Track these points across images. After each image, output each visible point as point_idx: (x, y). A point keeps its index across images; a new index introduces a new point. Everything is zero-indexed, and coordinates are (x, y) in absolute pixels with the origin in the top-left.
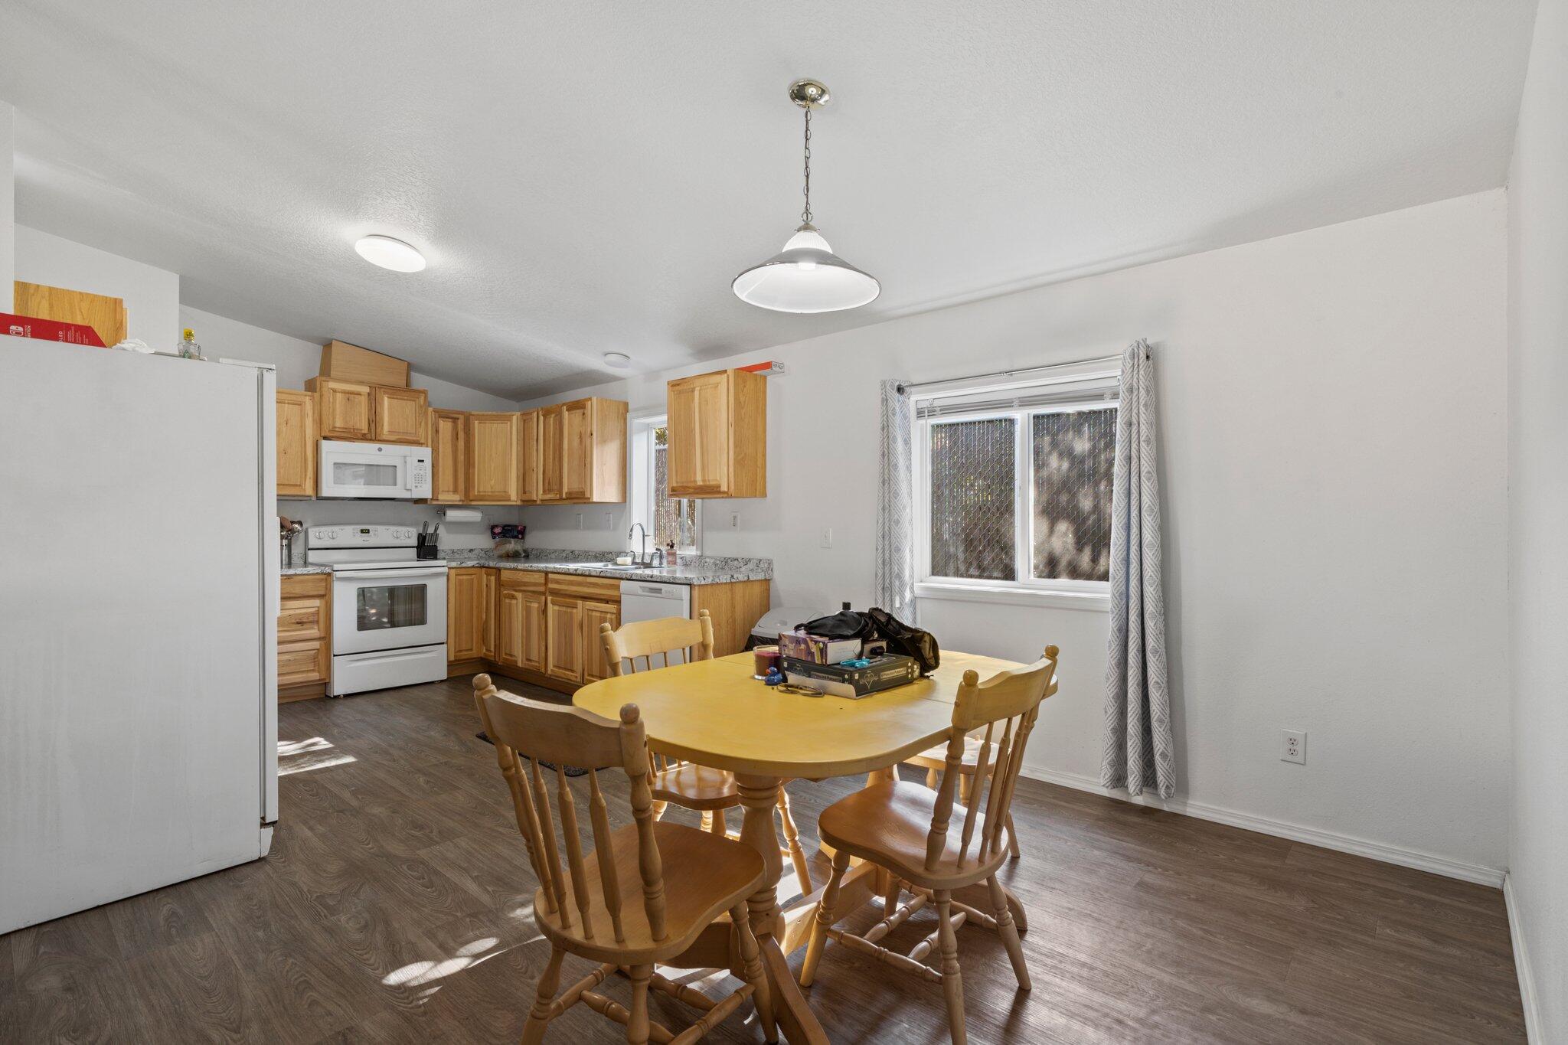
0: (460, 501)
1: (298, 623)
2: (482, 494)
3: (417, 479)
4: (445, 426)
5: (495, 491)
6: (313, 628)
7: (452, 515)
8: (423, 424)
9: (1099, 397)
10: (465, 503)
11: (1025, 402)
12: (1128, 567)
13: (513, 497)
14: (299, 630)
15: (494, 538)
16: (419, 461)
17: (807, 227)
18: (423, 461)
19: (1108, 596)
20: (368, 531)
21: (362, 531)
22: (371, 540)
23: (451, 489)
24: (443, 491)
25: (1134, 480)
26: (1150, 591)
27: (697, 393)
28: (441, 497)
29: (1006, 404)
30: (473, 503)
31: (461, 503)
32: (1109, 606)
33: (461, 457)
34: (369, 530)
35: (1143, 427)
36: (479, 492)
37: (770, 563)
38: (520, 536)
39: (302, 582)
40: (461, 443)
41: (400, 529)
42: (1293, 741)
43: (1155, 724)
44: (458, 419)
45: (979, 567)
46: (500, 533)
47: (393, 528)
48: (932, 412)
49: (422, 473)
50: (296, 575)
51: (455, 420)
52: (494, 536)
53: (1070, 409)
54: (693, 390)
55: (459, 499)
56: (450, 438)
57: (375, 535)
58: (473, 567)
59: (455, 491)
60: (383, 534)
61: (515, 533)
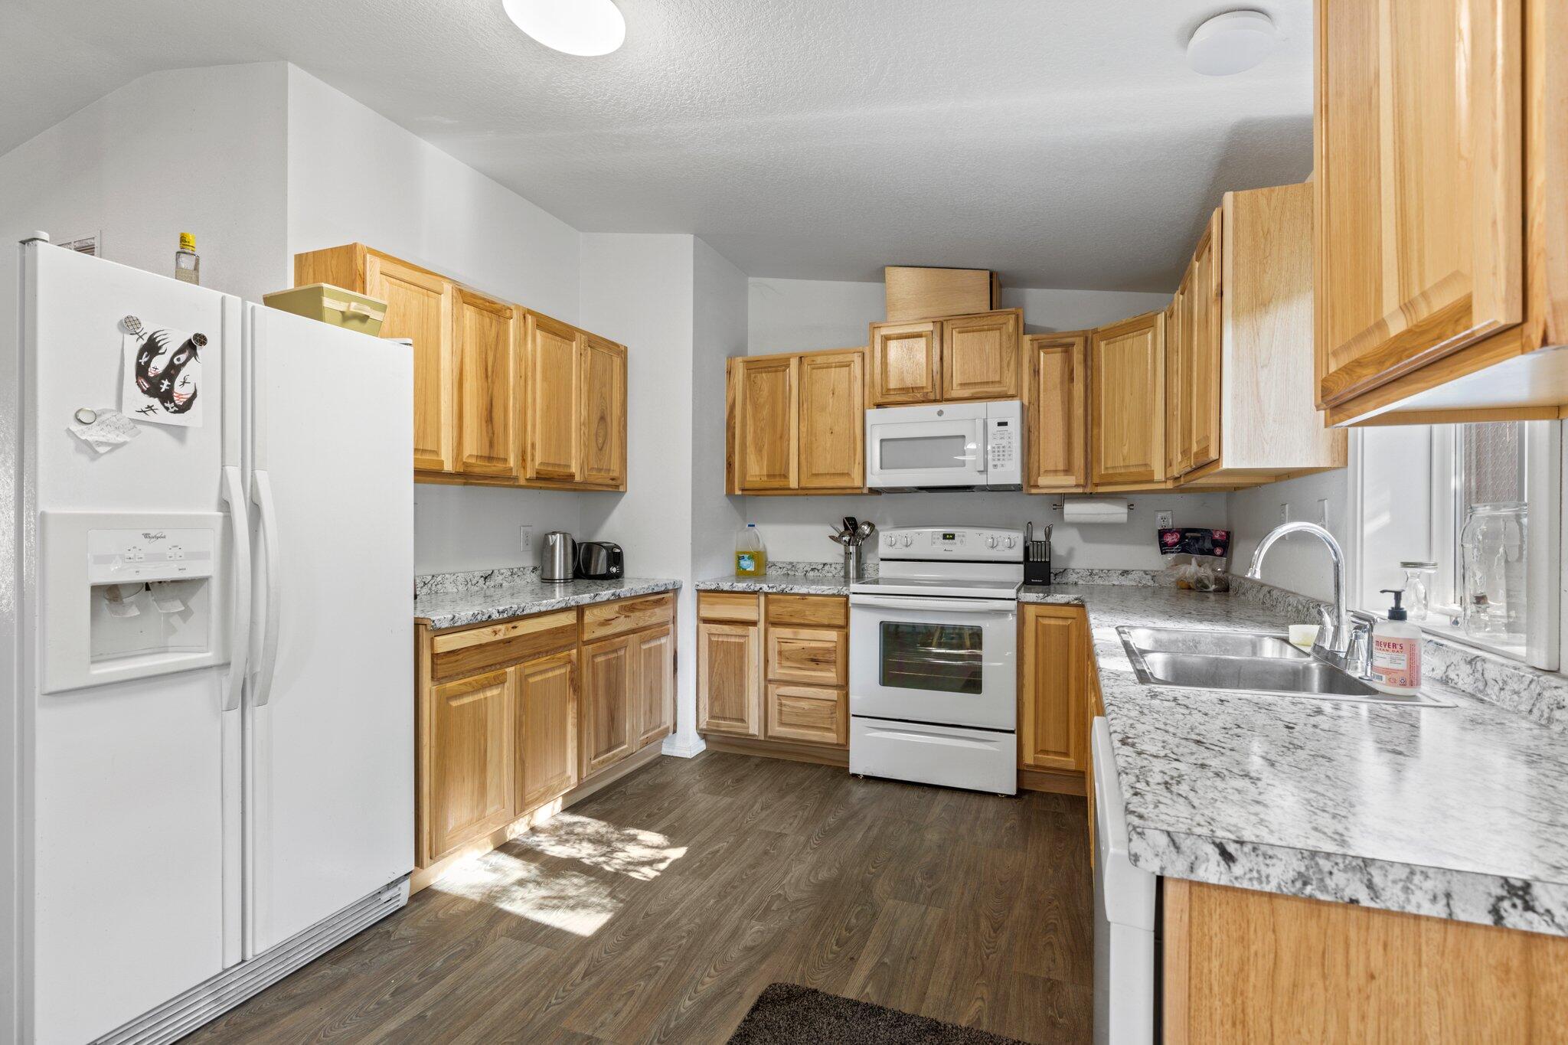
0: (1077, 486)
1: (813, 660)
2: (1111, 471)
3: (996, 454)
4: (1050, 363)
5: (1129, 466)
6: (829, 670)
7: (1072, 510)
8: (1013, 363)
10: (1088, 490)
13: (1159, 475)
14: (814, 670)
15: (1163, 552)
16: (1000, 424)
18: (1005, 424)
20: (952, 537)
21: (945, 537)
22: (956, 550)
23: (1061, 467)
24: (1046, 471)
28: (1042, 481)
30: (1101, 489)
31: (1080, 490)
33: (1078, 411)
34: (953, 535)
36: (1106, 468)
38: (1218, 551)
39: (816, 604)
40: (1078, 388)
41: (997, 533)
44: (1073, 345)
46: (1175, 544)
47: (988, 533)
49: (1004, 442)
50: (809, 595)
51: (1067, 348)
52: (1164, 548)
55: (1074, 483)
56: (1058, 380)
57: (962, 541)
58: (1067, 604)
59: (1068, 470)
60: (974, 541)
61: (1208, 545)
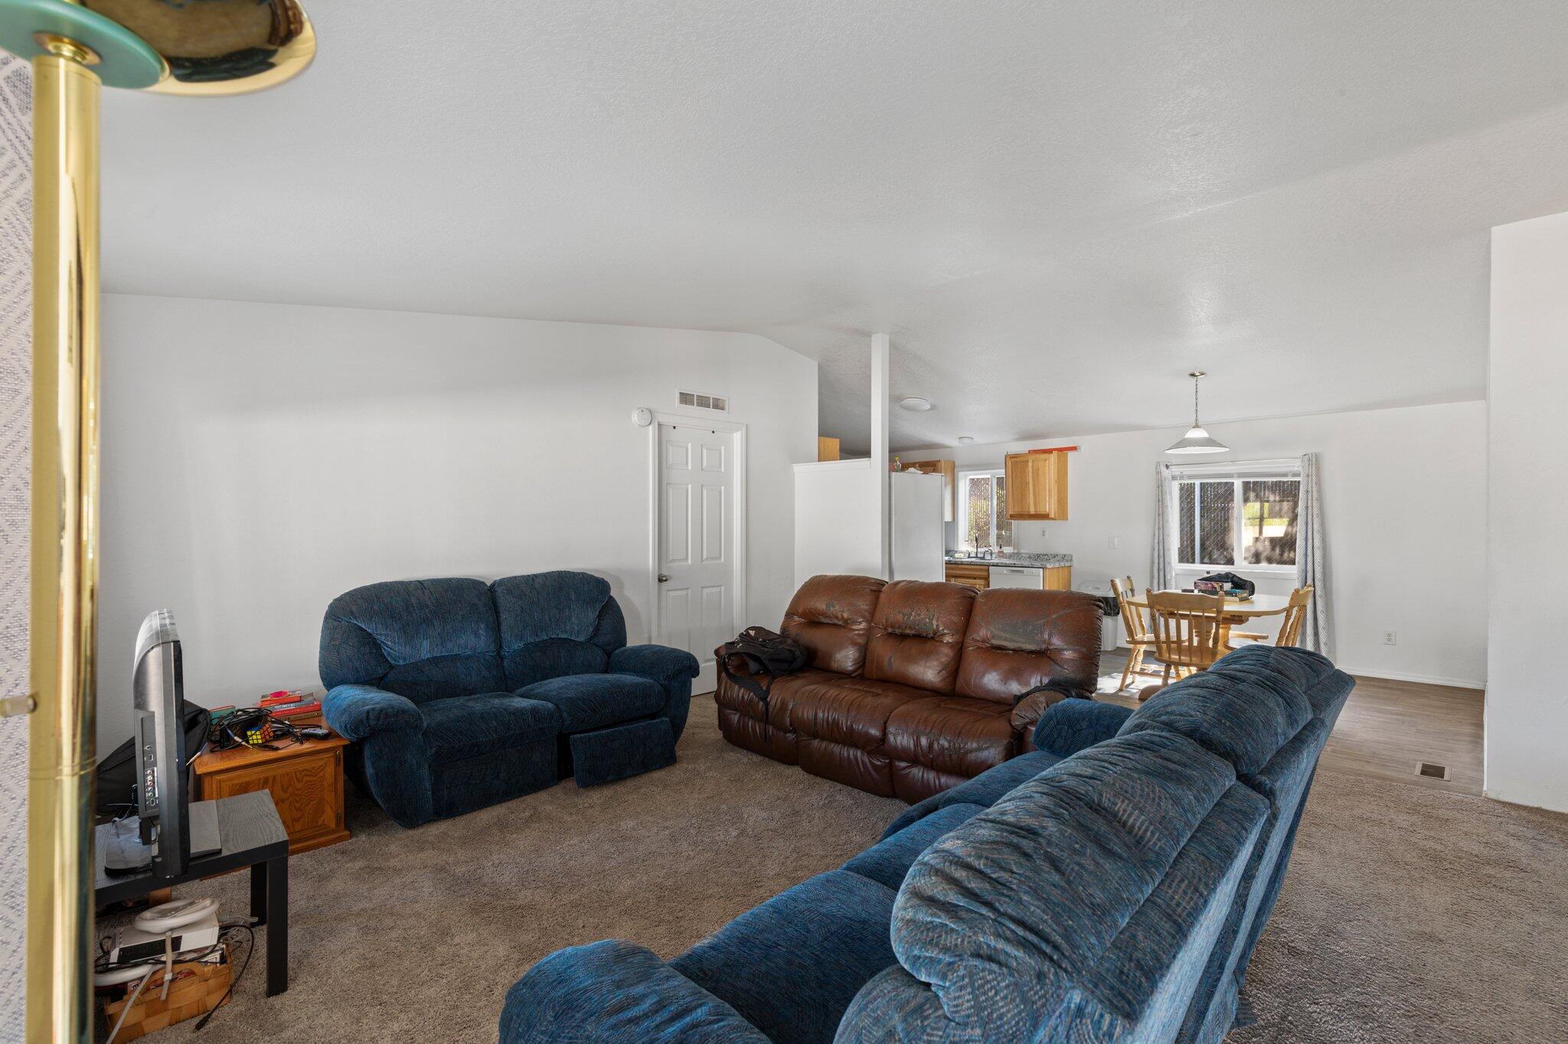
9: (1285, 475)
11: (1240, 475)
12: (1306, 558)
17: (1197, 426)
19: (1296, 572)
25: (1310, 517)
26: (1318, 569)
27: (1030, 464)
29: (1231, 476)
32: (1296, 577)
35: (1315, 494)
37: (1071, 556)
42: (1389, 635)
43: (1320, 630)
45: (1210, 558)
48: (1182, 477)
53: (1270, 480)
54: (1027, 461)
